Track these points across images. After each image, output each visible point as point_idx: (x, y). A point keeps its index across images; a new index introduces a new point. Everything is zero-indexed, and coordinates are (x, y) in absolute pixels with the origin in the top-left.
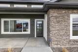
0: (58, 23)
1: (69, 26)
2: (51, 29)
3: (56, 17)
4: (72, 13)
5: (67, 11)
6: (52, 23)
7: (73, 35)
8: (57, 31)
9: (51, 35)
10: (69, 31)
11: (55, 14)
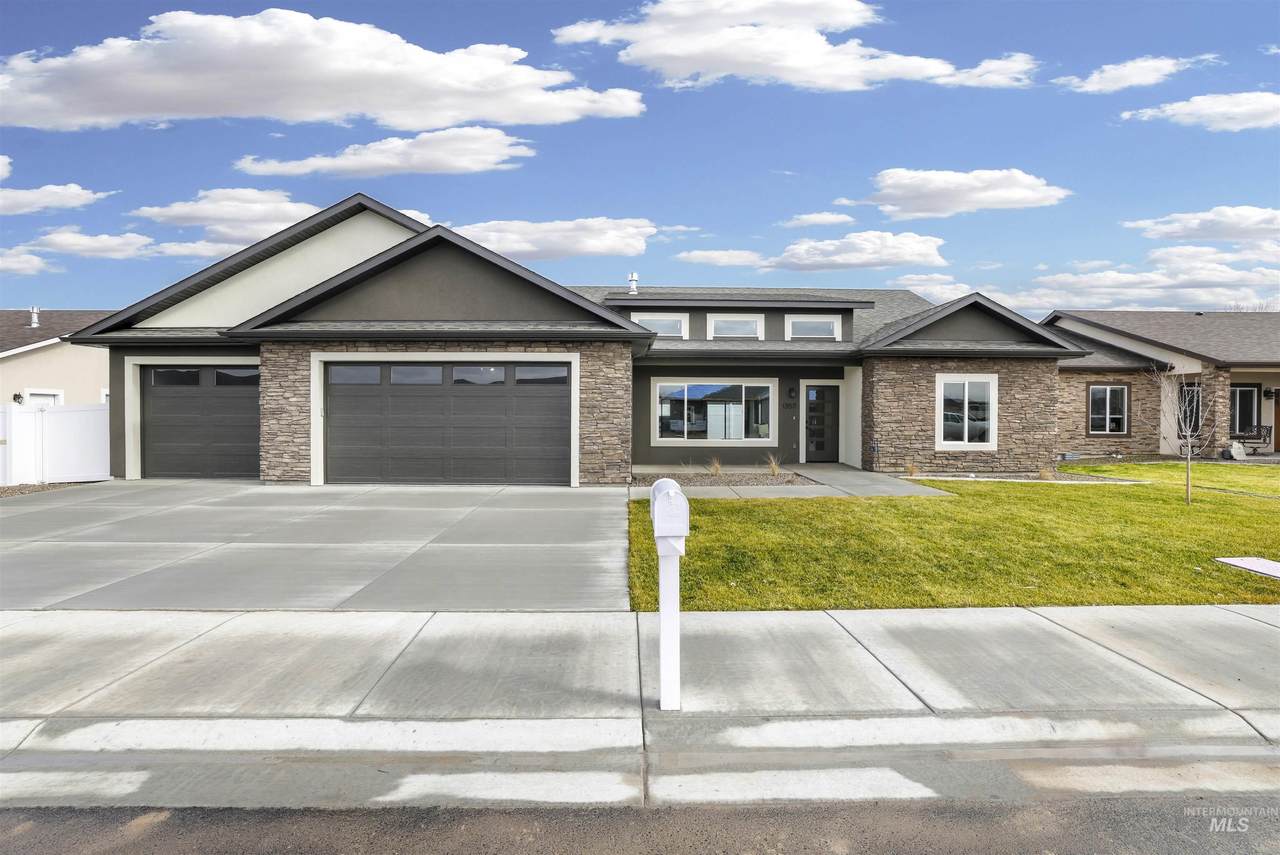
0: (899, 400)
1: (934, 408)
2: (878, 417)
3: (893, 384)
4: (943, 370)
5: (925, 364)
6: (880, 402)
7: (945, 439)
8: (894, 425)
9: (876, 436)
10: (933, 425)
11: (892, 374)
